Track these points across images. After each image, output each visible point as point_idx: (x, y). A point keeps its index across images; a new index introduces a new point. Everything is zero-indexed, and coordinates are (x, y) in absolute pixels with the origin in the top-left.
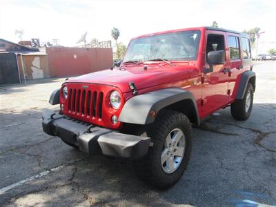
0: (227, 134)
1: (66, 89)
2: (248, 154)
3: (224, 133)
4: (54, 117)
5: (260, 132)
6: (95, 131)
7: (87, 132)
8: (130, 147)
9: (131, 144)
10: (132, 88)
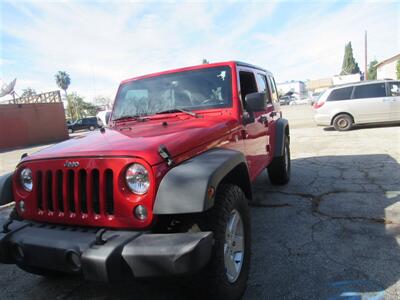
0: (275, 206)
1: (26, 173)
2: (313, 228)
3: (270, 206)
4: (10, 227)
5: (313, 197)
6: (111, 239)
7: (96, 244)
8: (186, 255)
9: (187, 248)
10: (165, 155)
